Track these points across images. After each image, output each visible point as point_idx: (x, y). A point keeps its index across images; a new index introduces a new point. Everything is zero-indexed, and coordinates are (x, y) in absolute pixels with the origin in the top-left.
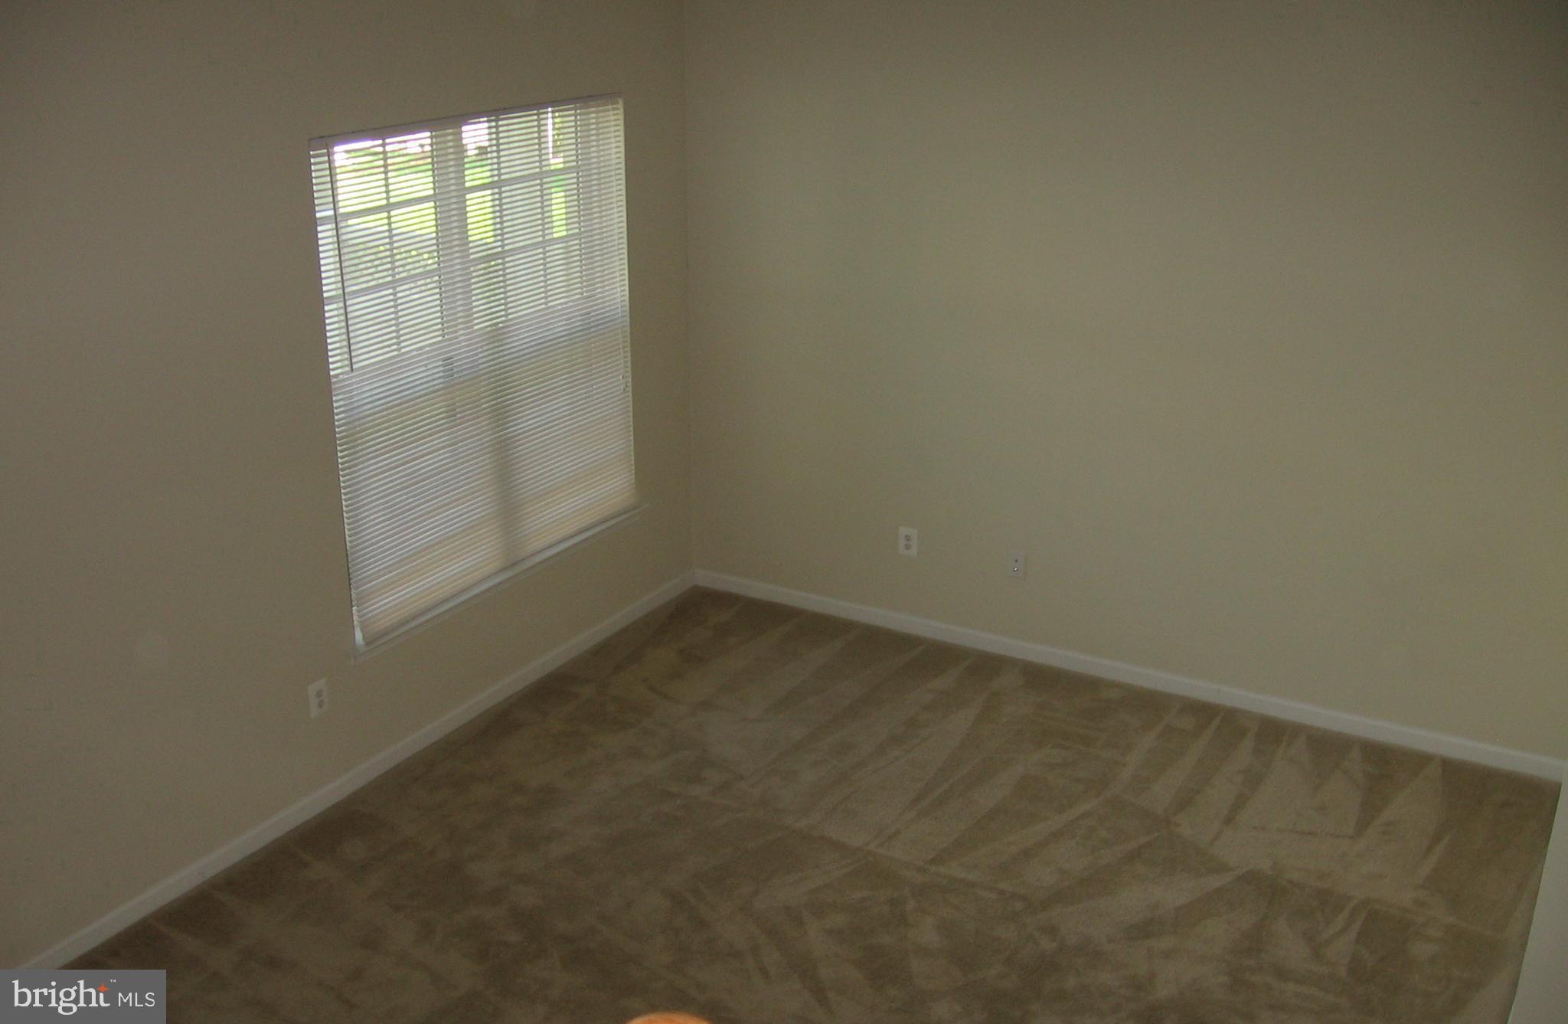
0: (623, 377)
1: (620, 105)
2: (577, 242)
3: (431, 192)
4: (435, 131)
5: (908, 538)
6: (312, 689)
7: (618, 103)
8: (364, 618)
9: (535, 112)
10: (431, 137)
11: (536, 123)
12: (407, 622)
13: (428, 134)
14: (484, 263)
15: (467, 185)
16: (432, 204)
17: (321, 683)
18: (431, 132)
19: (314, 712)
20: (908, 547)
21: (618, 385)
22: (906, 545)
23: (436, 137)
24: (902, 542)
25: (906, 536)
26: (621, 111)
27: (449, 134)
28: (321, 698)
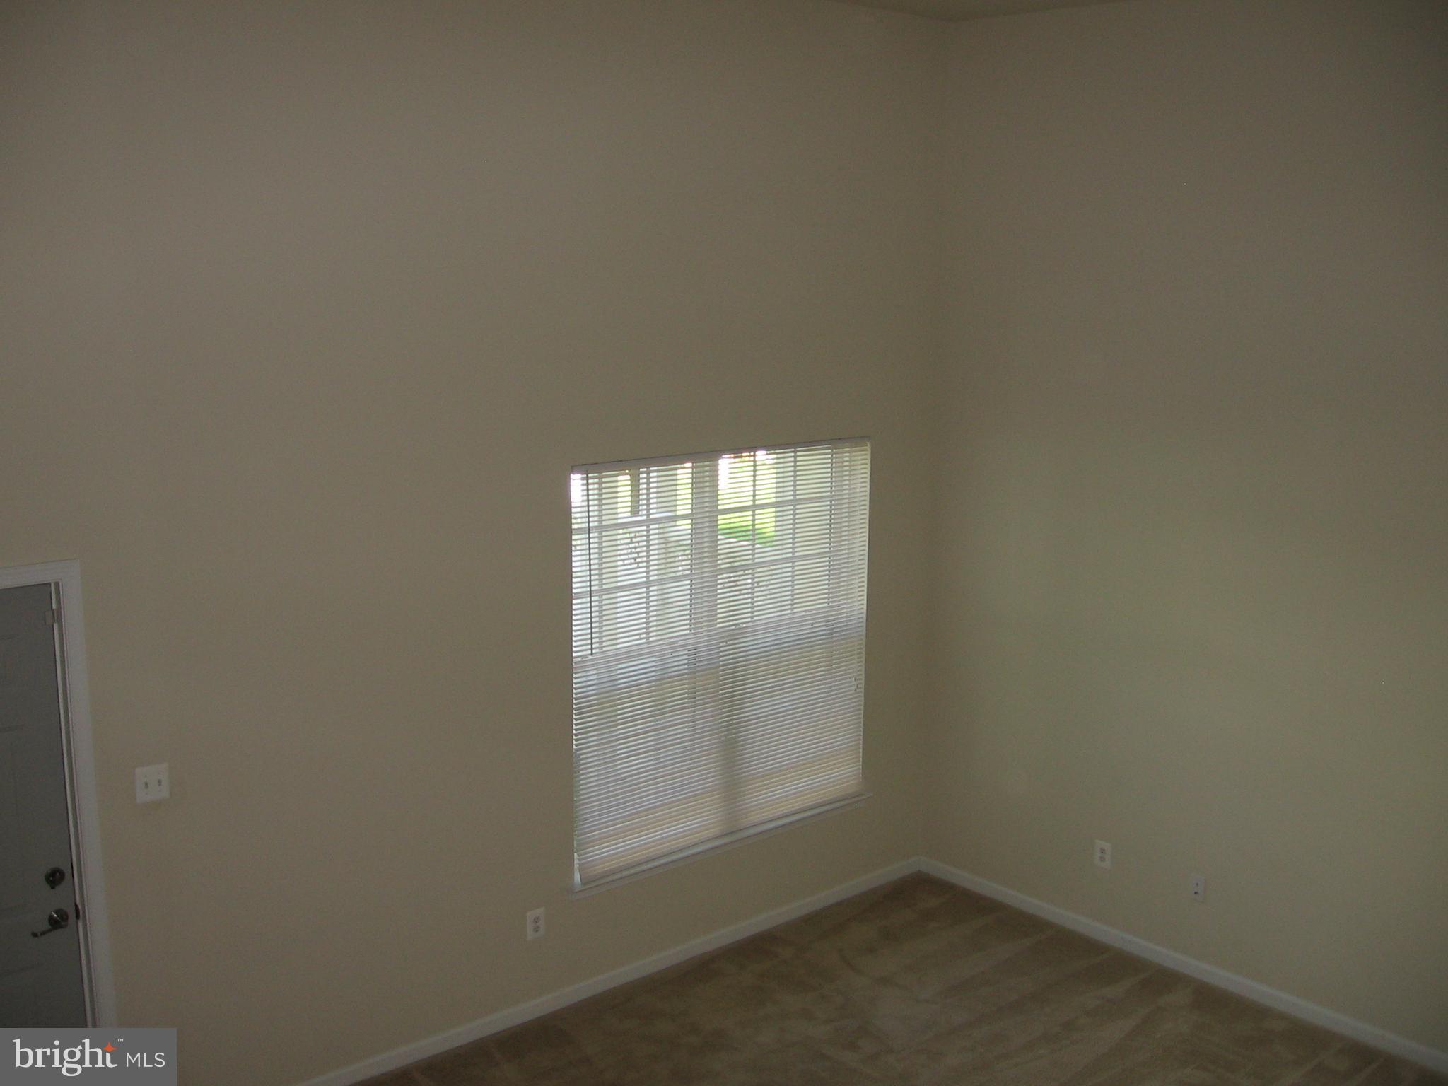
0: (855, 680)
1: (868, 447)
2: (827, 559)
3: (690, 511)
4: (696, 463)
5: (1103, 851)
6: (531, 915)
7: (867, 446)
8: (583, 861)
9: (793, 450)
10: (693, 468)
11: (793, 459)
12: (633, 867)
13: (689, 465)
14: (727, 573)
15: (720, 507)
16: (689, 521)
17: (540, 912)
18: (693, 463)
19: (530, 934)
20: (1102, 859)
21: (851, 686)
22: (1101, 857)
23: (696, 467)
24: (1098, 855)
25: (1101, 849)
26: (869, 453)
27: (707, 466)
28: (538, 924)
